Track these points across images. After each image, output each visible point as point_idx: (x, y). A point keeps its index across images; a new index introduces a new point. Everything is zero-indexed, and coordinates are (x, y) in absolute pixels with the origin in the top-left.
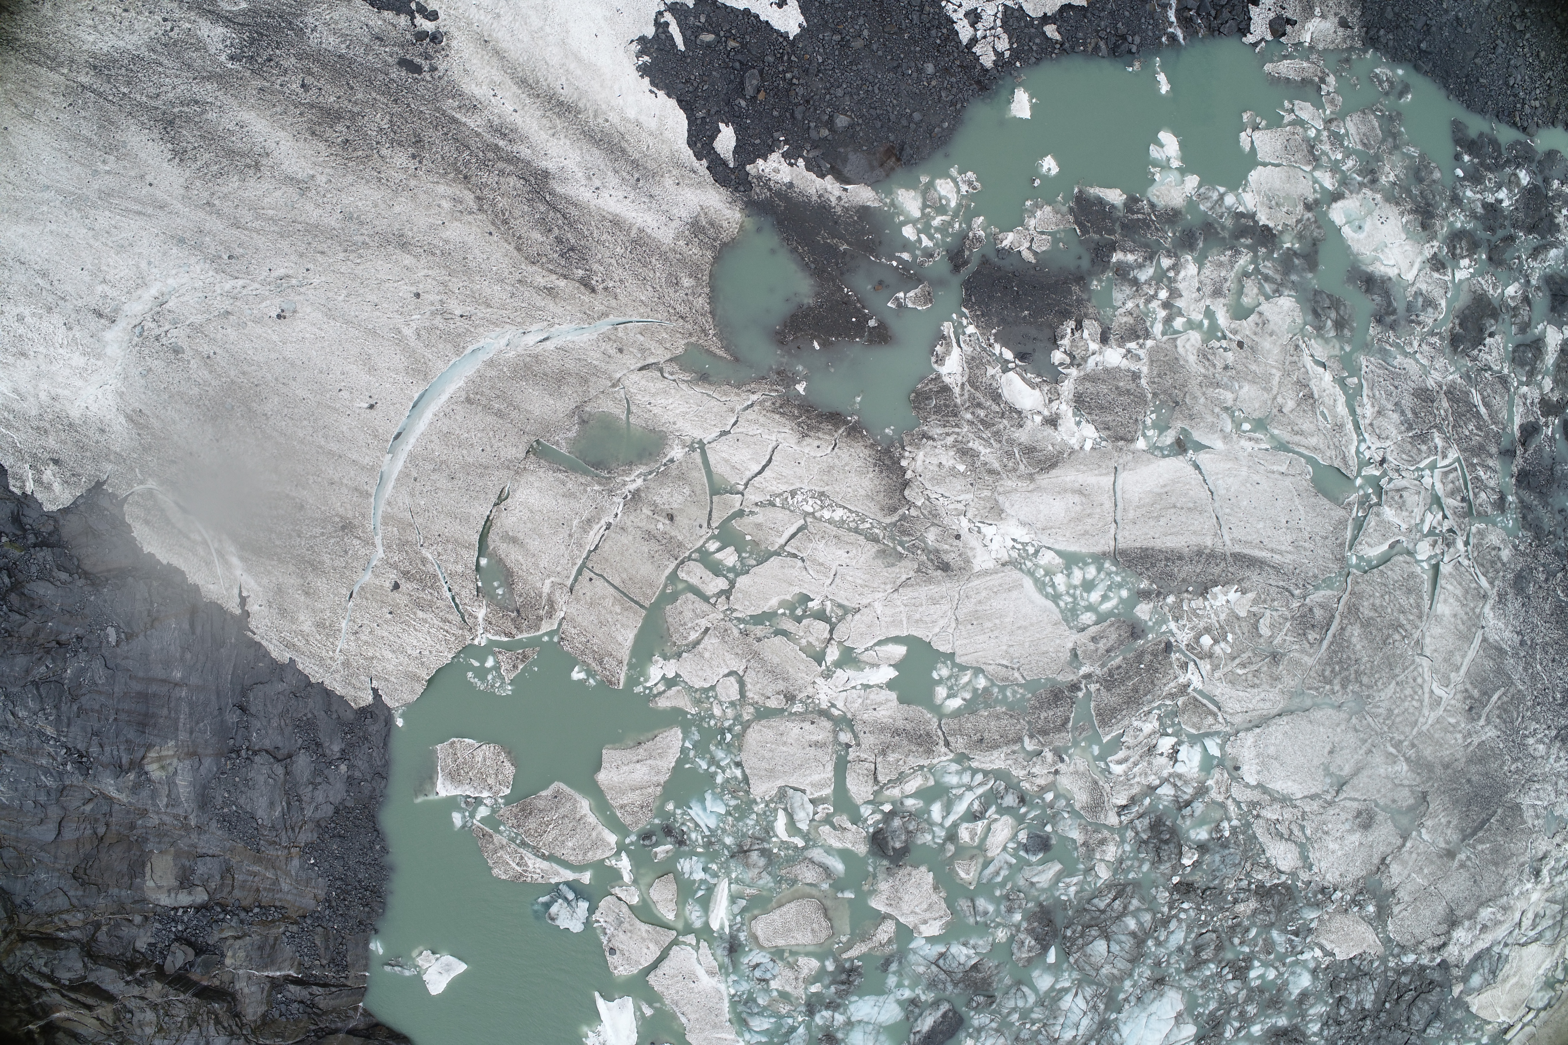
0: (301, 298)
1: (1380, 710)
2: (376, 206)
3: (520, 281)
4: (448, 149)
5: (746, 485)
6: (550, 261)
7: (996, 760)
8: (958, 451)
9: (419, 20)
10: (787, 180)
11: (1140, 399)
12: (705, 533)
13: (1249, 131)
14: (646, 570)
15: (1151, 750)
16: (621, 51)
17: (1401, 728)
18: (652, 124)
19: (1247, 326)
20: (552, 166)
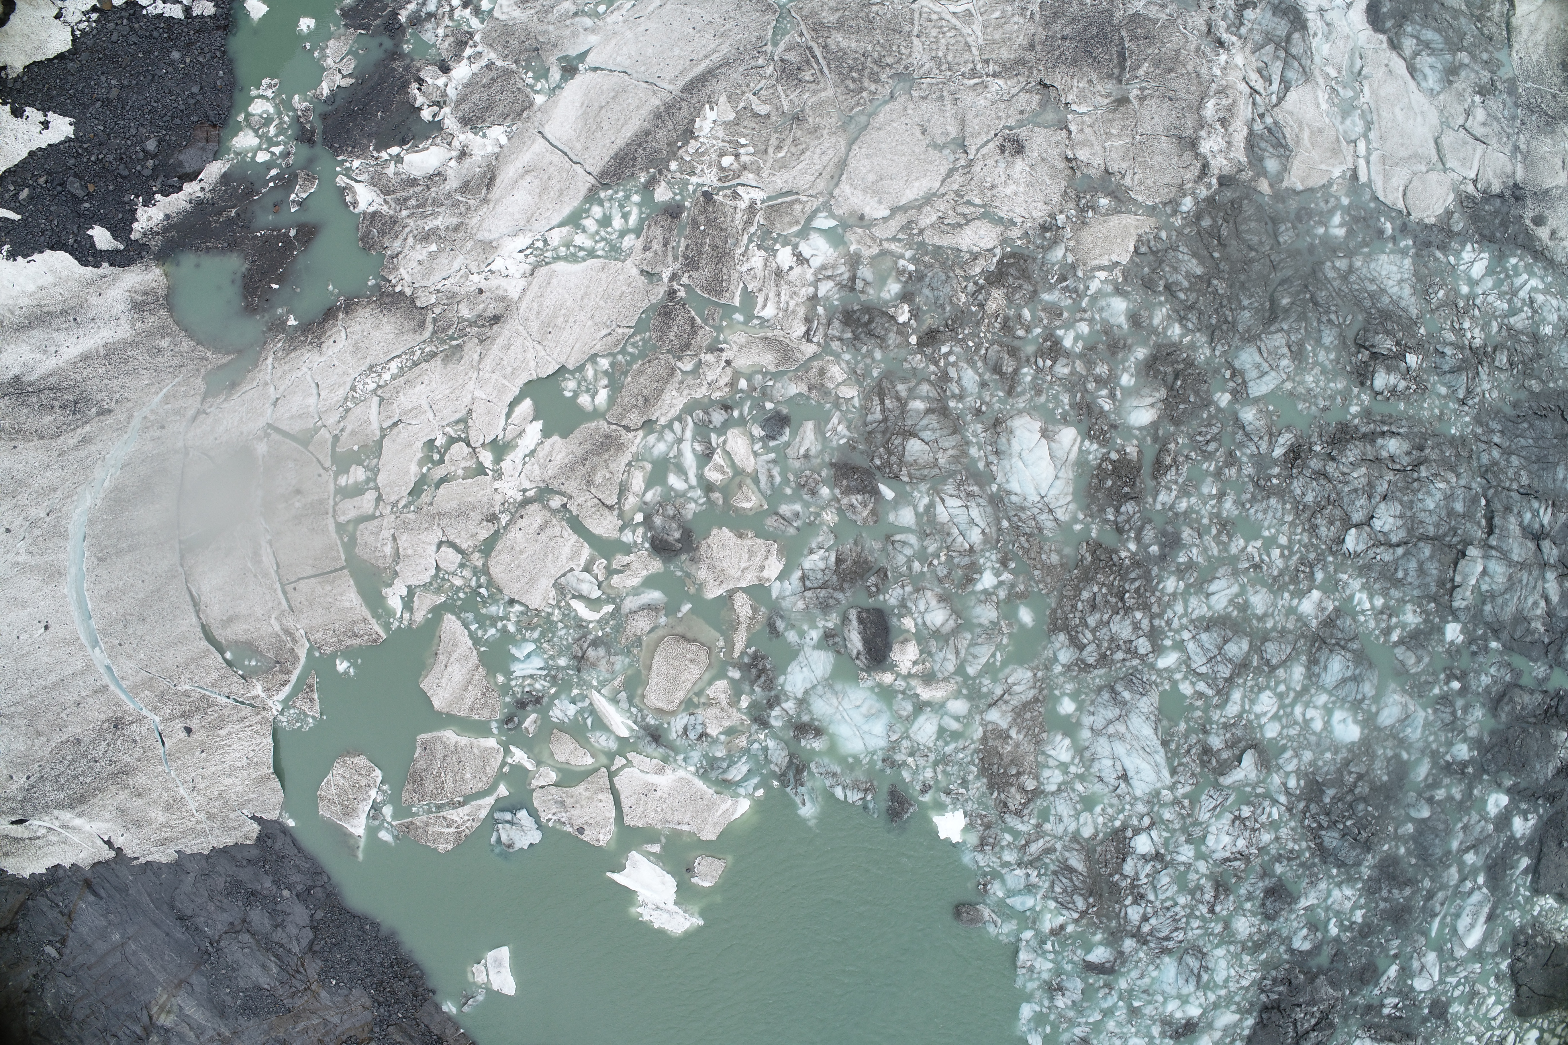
1: (927, 66)
3: (59, 455)
5: (319, 417)
6: (69, 425)
7: (674, 401)
8: (421, 241)
10: (161, 216)
11: (507, 73)
12: (328, 477)
14: (318, 543)
15: (779, 274)
17: (961, 61)
18: (50, 279)
20: (16, 370)
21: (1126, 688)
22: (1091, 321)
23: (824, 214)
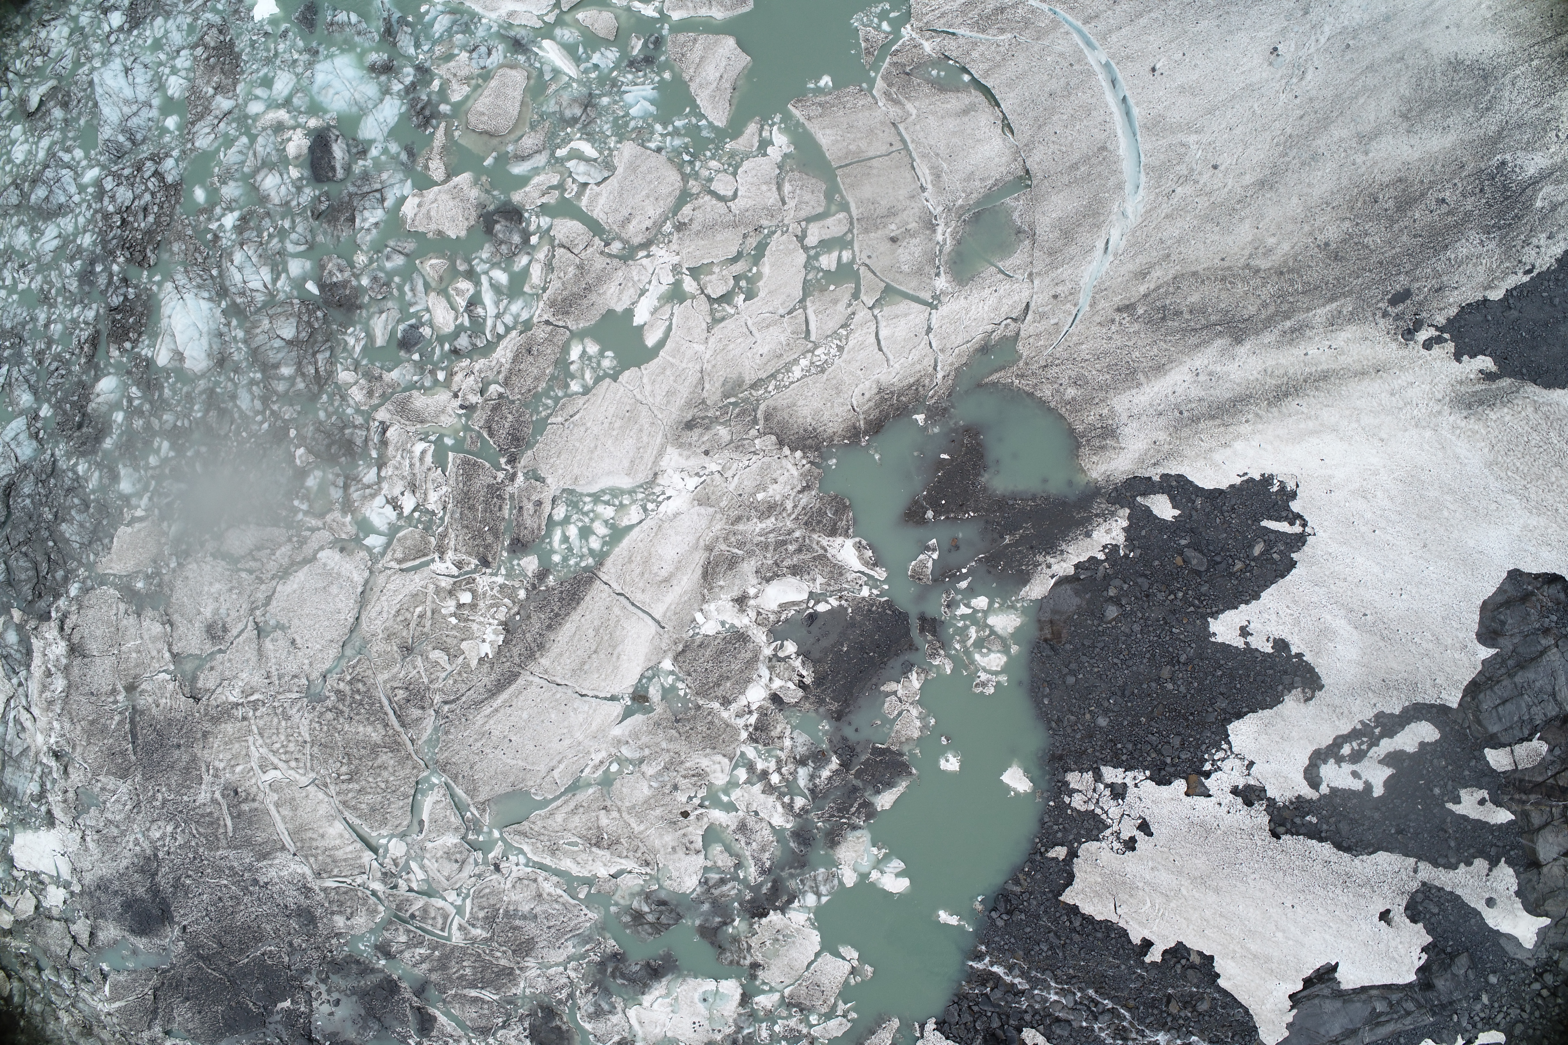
0: (1278, 76)
1: (295, 711)
2: (1309, 185)
3: (1168, 256)
4: (1313, 276)
5: (876, 317)
6: (1167, 293)
7: (503, 354)
8: (776, 504)
9: (1432, 332)
10: (1095, 535)
11: (703, 691)
12: (861, 258)
13: (855, 963)
14: (867, 191)
15: (413, 487)
16: (1296, 471)
17: (266, 718)
18: (1218, 457)
19: (696, 833)
20: (1242, 350)
21: (122, 144)
22: (147, 467)
23: (375, 551)
